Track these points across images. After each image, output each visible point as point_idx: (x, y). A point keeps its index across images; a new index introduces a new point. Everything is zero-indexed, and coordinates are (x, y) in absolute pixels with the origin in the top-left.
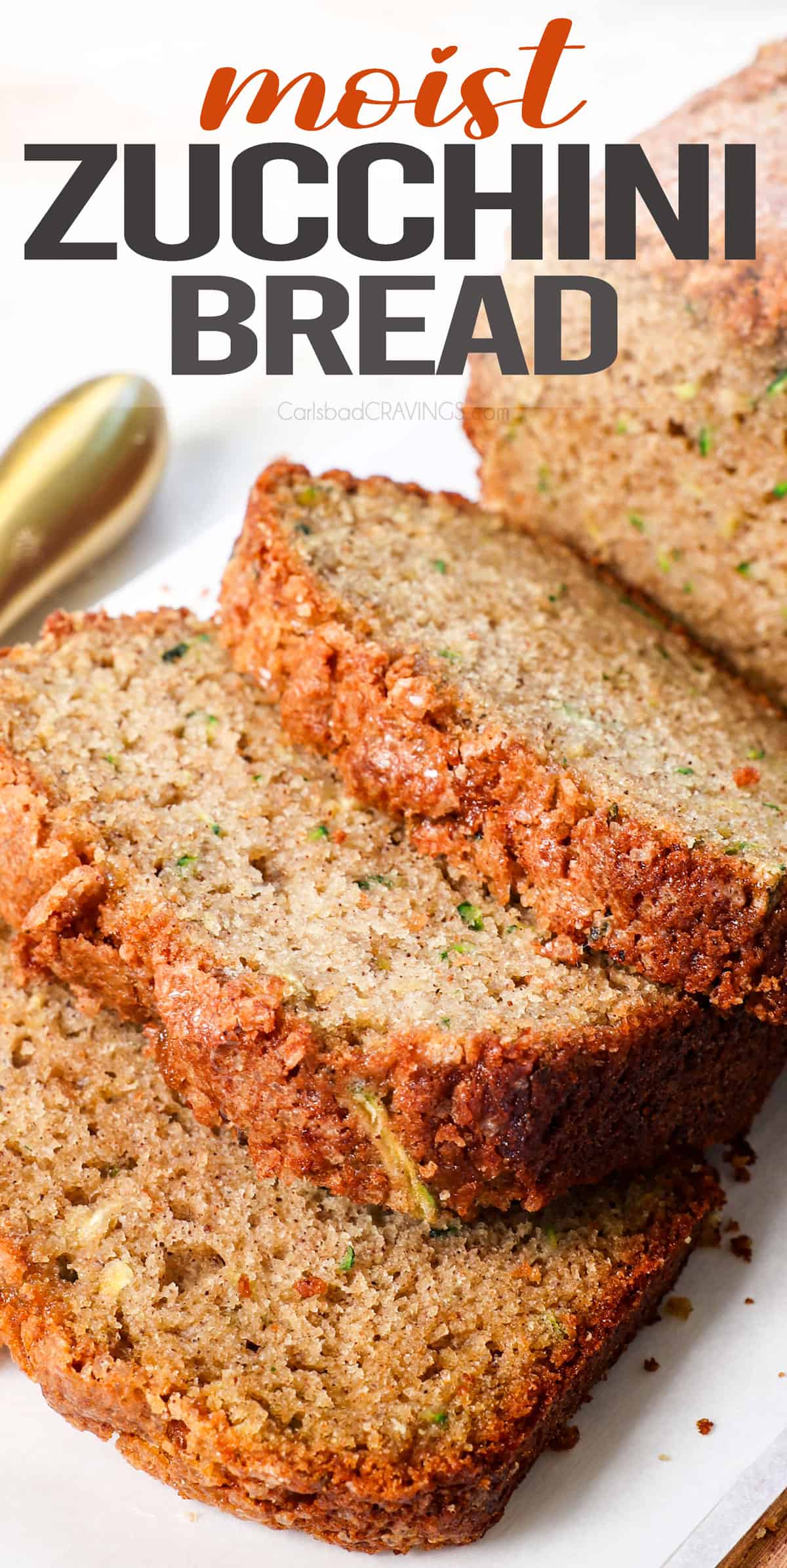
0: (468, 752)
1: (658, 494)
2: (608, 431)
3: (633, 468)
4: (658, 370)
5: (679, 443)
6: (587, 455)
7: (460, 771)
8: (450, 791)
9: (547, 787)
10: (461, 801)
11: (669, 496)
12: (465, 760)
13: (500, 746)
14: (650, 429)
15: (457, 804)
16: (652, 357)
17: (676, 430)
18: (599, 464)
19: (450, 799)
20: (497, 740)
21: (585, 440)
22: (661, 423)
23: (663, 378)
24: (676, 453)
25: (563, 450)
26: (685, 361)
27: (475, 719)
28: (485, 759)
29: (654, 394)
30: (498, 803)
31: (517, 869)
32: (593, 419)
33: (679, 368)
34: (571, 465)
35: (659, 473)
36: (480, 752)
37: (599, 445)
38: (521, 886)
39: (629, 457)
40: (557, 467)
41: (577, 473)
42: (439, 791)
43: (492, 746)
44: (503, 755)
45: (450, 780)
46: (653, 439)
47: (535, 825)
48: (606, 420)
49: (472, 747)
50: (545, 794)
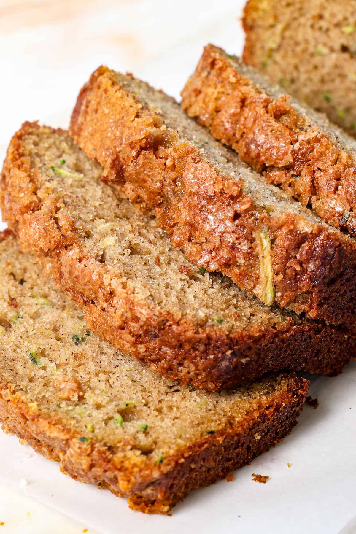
0: (301, 138)
1: (338, 81)
2: (312, 55)
3: (325, 71)
4: (335, 21)
5: (346, 56)
6: (302, 69)
7: (297, 146)
8: (290, 155)
9: (335, 155)
10: (294, 159)
11: (342, 82)
12: (299, 141)
13: (316, 136)
14: (332, 50)
15: (292, 161)
16: (333, 15)
17: (344, 49)
18: (308, 72)
19: (289, 159)
20: (316, 133)
21: (301, 62)
22: (337, 47)
23: (338, 25)
24: (345, 60)
25: (291, 68)
26: (348, 15)
27: (305, 128)
28: (308, 142)
29: (334, 33)
30: (310, 160)
31: (314, 189)
32: (305, 51)
33: (346, 19)
34: (295, 74)
35: (337, 71)
36: (307, 138)
37: (309, 62)
38: (314, 198)
39: (323, 66)
40: (288, 77)
41: (298, 78)
42: (286, 153)
43: (313, 135)
44: (317, 140)
45: (291, 149)
46: (334, 56)
47: (325, 171)
48: (311, 49)
49: (303, 136)
50: (332, 158)
